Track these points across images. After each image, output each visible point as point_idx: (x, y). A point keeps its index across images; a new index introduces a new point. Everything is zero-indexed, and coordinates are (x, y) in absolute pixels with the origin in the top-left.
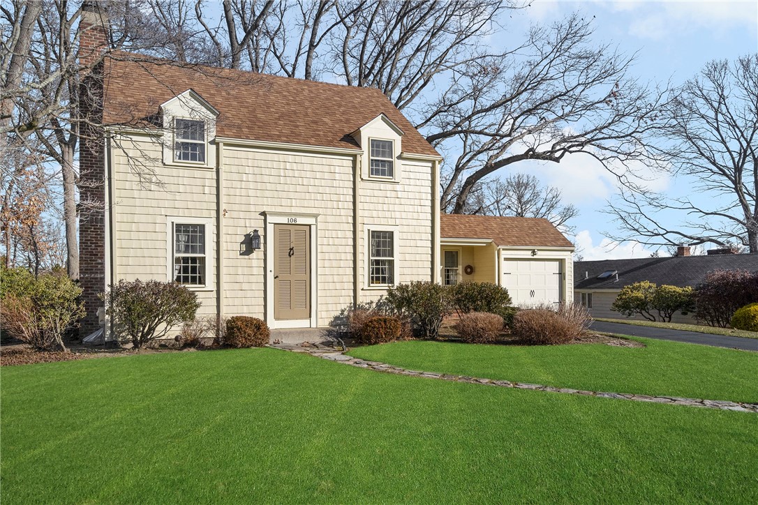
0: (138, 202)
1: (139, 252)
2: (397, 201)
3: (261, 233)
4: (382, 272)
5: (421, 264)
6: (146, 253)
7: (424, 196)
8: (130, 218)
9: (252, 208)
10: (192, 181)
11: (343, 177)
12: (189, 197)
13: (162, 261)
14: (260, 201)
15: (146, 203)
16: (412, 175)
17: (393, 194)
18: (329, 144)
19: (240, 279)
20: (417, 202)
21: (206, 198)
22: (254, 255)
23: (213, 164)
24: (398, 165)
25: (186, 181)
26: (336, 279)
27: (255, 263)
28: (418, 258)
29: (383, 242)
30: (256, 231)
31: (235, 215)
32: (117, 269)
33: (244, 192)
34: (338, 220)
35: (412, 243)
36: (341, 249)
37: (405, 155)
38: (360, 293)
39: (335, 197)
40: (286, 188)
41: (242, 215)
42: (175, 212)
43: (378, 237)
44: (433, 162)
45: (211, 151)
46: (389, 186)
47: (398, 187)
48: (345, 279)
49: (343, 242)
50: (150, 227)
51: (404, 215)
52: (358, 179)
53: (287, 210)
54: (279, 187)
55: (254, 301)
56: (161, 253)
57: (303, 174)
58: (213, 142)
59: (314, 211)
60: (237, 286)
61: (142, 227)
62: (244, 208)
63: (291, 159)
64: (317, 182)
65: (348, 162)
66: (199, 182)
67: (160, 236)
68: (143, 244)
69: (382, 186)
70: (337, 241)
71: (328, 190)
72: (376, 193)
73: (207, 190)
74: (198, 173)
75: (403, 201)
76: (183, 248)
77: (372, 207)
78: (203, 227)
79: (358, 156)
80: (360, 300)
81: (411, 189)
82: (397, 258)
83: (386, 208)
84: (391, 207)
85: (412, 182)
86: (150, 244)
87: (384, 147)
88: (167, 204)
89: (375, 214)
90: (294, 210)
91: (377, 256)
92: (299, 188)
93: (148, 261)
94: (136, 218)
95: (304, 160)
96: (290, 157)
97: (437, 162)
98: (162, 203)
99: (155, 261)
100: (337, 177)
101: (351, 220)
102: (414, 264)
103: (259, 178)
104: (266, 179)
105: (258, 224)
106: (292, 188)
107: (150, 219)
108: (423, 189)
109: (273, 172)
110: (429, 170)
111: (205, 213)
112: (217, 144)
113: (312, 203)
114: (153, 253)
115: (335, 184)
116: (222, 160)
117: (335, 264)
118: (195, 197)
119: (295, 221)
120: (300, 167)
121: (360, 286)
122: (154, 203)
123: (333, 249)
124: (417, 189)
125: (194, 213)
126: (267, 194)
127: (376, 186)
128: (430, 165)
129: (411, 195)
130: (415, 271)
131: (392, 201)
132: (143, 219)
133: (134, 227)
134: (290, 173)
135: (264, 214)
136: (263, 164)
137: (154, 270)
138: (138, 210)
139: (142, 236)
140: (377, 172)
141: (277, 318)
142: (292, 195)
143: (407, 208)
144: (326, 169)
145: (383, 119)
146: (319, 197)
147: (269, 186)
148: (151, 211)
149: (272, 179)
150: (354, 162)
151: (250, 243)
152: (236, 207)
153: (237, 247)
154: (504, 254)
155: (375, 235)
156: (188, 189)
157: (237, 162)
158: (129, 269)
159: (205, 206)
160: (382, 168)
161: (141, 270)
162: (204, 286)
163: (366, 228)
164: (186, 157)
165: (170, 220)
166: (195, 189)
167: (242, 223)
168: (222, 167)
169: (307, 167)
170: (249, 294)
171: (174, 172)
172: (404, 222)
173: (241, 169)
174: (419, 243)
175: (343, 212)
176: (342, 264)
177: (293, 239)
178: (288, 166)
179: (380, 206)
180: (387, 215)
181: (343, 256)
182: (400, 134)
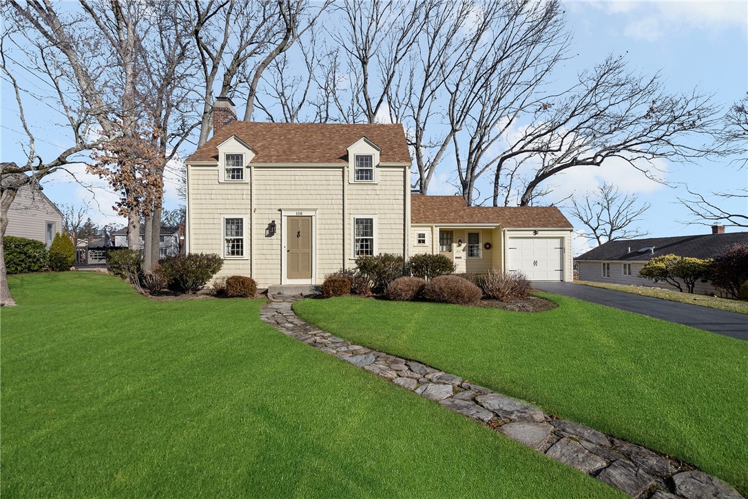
0: (204, 206)
1: (205, 236)
2: (376, 197)
3: (277, 223)
4: (365, 245)
5: (395, 241)
6: (209, 236)
7: (397, 193)
8: (200, 216)
9: (273, 207)
10: (236, 192)
11: (336, 183)
12: (234, 202)
13: (218, 242)
14: (278, 202)
15: (209, 206)
16: (388, 178)
17: (373, 192)
18: (329, 161)
19: (265, 252)
20: (392, 197)
21: (244, 202)
22: (274, 237)
23: (249, 181)
24: (377, 173)
25: (232, 192)
26: (330, 252)
27: (275, 242)
28: (393, 236)
29: (365, 226)
30: (273, 222)
31: (262, 211)
32: (192, 247)
33: (268, 197)
34: (332, 211)
35: (388, 226)
36: (334, 232)
37: (381, 164)
38: (347, 261)
39: (330, 197)
40: (296, 192)
41: (267, 211)
42: (226, 211)
43: (362, 223)
44: (405, 167)
45: (246, 172)
46: (370, 187)
47: (376, 187)
48: (337, 252)
49: (336, 227)
50: (211, 221)
51: (382, 207)
52: (346, 183)
53: (296, 207)
54: (291, 192)
55: (274, 266)
56: (217, 237)
57: (307, 183)
58: (247, 167)
59: (315, 207)
60: (263, 257)
61: (207, 221)
62: (268, 207)
63: (299, 173)
64: (317, 187)
65: (339, 172)
66: (240, 192)
67: (217, 226)
68: (207, 231)
69: (365, 187)
70: (331, 227)
71: (324, 192)
72: (360, 192)
73: (245, 197)
74: (239, 187)
75: (380, 197)
76: (234, 233)
77: (357, 202)
78: (242, 219)
79: (346, 168)
80: (346, 267)
81: (387, 187)
82: (375, 237)
83: (367, 202)
84: (372, 202)
85: (388, 183)
86: (211, 231)
87: (367, 160)
88: (221, 206)
89: (359, 207)
90: (301, 207)
91: (366, 236)
92: (304, 192)
93: (210, 242)
94: (203, 216)
95: (308, 173)
97: (407, 167)
98: (218, 206)
99: (214, 242)
100: (331, 183)
101: (341, 212)
102: (390, 241)
103: (277, 187)
104: (282, 187)
105: (276, 217)
106: (300, 192)
107: (211, 216)
108: (397, 188)
109: (287, 183)
110: (402, 174)
111: (244, 211)
112: (250, 167)
113: (313, 202)
114: (213, 236)
115: (330, 187)
116: (254, 178)
117: (330, 242)
118: (238, 202)
119: (301, 213)
120: (305, 178)
121: (347, 257)
122: (213, 206)
123: (329, 232)
124: (392, 187)
125: (237, 211)
126: (283, 197)
127: (360, 187)
128: (403, 170)
129: (387, 192)
130: (390, 246)
131: (372, 197)
132: (208, 216)
133: (202, 221)
134: (299, 183)
135: (280, 210)
136: (280, 178)
137: (213, 247)
138: (204, 211)
139: (206, 226)
140: (362, 178)
141: (289, 277)
142: (299, 197)
143: (383, 202)
144: (324, 178)
145: (365, 140)
146: (318, 197)
147: (284, 192)
148: (212, 211)
149: (286, 187)
150: (343, 172)
151: (272, 229)
152: (263, 207)
153: (264, 232)
154: (508, 234)
155: (358, 221)
156: (234, 197)
157: (263, 178)
158: (198, 247)
159: (243, 207)
160: (364, 174)
161: (206, 247)
162: (242, 256)
163: (352, 217)
164: (233, 177)
165: (223, 216)
166: (238, 197)
167: (266, 216)
168: (254, 183)
169: (310, 178)
170: (271, 261)
171: (226, 187)
172: (382, 211)
173: (266, 182)
174: (394, 226)
175: (335, 207)
176: (335, 242)
177: (300, 226)
178: (297, 178)
179: (363, 202)
180: (369, 207)
181: (335, 237)
182: (378, 150)
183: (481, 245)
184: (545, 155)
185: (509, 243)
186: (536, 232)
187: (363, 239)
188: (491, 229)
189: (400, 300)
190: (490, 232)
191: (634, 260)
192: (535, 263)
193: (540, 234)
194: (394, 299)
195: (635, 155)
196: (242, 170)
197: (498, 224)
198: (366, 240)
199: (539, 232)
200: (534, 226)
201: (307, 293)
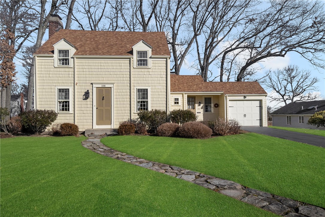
0: (45, 81)
1: (46, 100)
2: (150, 76)
3: (90, 91)
4: (143, 105)
5: (161, 102)
6: (48, 100)
7: (162, 73)
8: (43, 87)
9: (88, 82)
10: (65, 73)
11: (126, 67)
13: (54, 103)
14: (90, 79)
15: (48, 81)
16: (157, 65)
17: (148, 73)
18: (121, 54)
19: (83, 109)
20: (159, 76)
21: (70, 79)
22: (88, 100)
23: (72, 66)
24: (150, 61)
25: (63, 73)
26: (122, 109)
27: (89, 103)
28: (160, 99)
29: (143, 93)
30: (88, 91)
31: (81, 84)
32: (38, 106)
33: (84, 76)
34: (123, 85)
35: (157, 94)
36: (124, 97)
37: (153, 56)
38: (132, 114)
39: (122, 76)
40: (101, 73)
41: (84, 85)
42: (59, 84)
43: (141, 91)
44: (166, 58)
45: (71, 61)
46: (146, 70)
47: (150, 70)
48: (126, 109)
49: (126, 94)
50: (50, 90)
51: (153, 82)
52: (132, 68)
53: (102, 82)
54: (98, 73)
55: (88, 118)
56: (53, 100)
57: (108, 67)
58: (72, 58)
59: (113, 82)
60: (82, 112)
61: (47, 90)
62: (84, 82)
64: (114, 70)
65: (127, 61)
66: (67, 73)
67: (53, 93)
68: (47, 96)
69: (143, 70)
70: (123, 94)
71: (119, 73)
72: (140, 73)
73: (70, 76)
74: (67, 70)
75: (152, 76)
76: (63, 98)
77: (138, 79)
78: (68, 89)
79: (131, 59)
80: (132, 118)
81: (156, 70)
82: (149, 100)
83: (144, 79)
84: (147, 79)
85: (157, 68)
86: (50, 97)
87: (144, 54)
88: (56, 82)
89: (139, 82)
90: (104, 82)
91: (143, 99)
92: (106, 73)
93: (49, 103)
94: (45, 87)
95: (109, 62)
96: (103, 61)
97: (168, 58)
98: (54, 82)
99: (51, 103)
100: (123, 67)
101: (129, 85)
102: (158, 102)
103: (90, 70)
104: (93, 70)
105: (89, 88)
106: (104, 73)
107: (50, 87)
108: (162, 70)
109: (96, 67)
110: (165, 62)
111: (70, 84)
113: (112, 79)
114: (51, 100)
115: (122, 70)
116: (76, 64)
117: (122, 103)
118: (66, 79)
119: (105, 86)
120: (107, 64)
121: (132, 112)
122: (51, 82)
123: (121, 97)
124: (159, 70)
125: (65, 85)
126: (94, 76)
127: (140, 70)
128: (165, 60)
129: (156, 73)
130: (158, 105)
131: (147, 76)
132: (47, 87)
133: (44, 90)
134: (103, 67)
135: (92, 84)
136: (92, 64)
137: (51, 106)
138: (45, 84)
139: (47, 94)
140: (141, 65)
141: (97, 124)
142: (103, 76)
143: (154, 79)
144: (118, 64)
145: (143, 42)
146: (115, 76)
147: (94, 73)
148: (50, 84)
149: (95, 70)
150: (130, 61)
151: (87, 95)
152: (81, 82)
153: (82, 97)
154: (229, 98)
155: (139, 90)
156: (63, 76)
157: (81, 64)
158: (42, 106)
159: (69, 81)
160: (143, 62)
161: (46, 106)
162: (69, 112)
163: (135, 88)
164: (63, 64)
165: (57, 87)
166: (66, 76)
167: (84, 87)
168: (76, 67)
169: (110, 64)
170: (86, 115)
171: (58, 69)
172: (153, 85)
173: (83, 67)
174: (160, 93)
175: (125, 82)
176: (125, 103)
177: (104, 93)
178: (102, 64)
179: (142, 79)
180: (145, 82)
181: (125, 100)
182: (151, 48)
183: (212, 105)
184: (252, 50)
185: (229, 104)
186: (245, 97)
187: (142, 101)
188: (218, 96)
189: (165, 136)
190: (217, 97)
191: (305, 114)
192: (245, 115)
193: (248, 98)
194: (161, 136)
195: (305, 50)
196: (68, 59)
197: (222, 92)
198: (144, 102)
199: (247, 97)
200: (244, 93)
201: (109, 133)
